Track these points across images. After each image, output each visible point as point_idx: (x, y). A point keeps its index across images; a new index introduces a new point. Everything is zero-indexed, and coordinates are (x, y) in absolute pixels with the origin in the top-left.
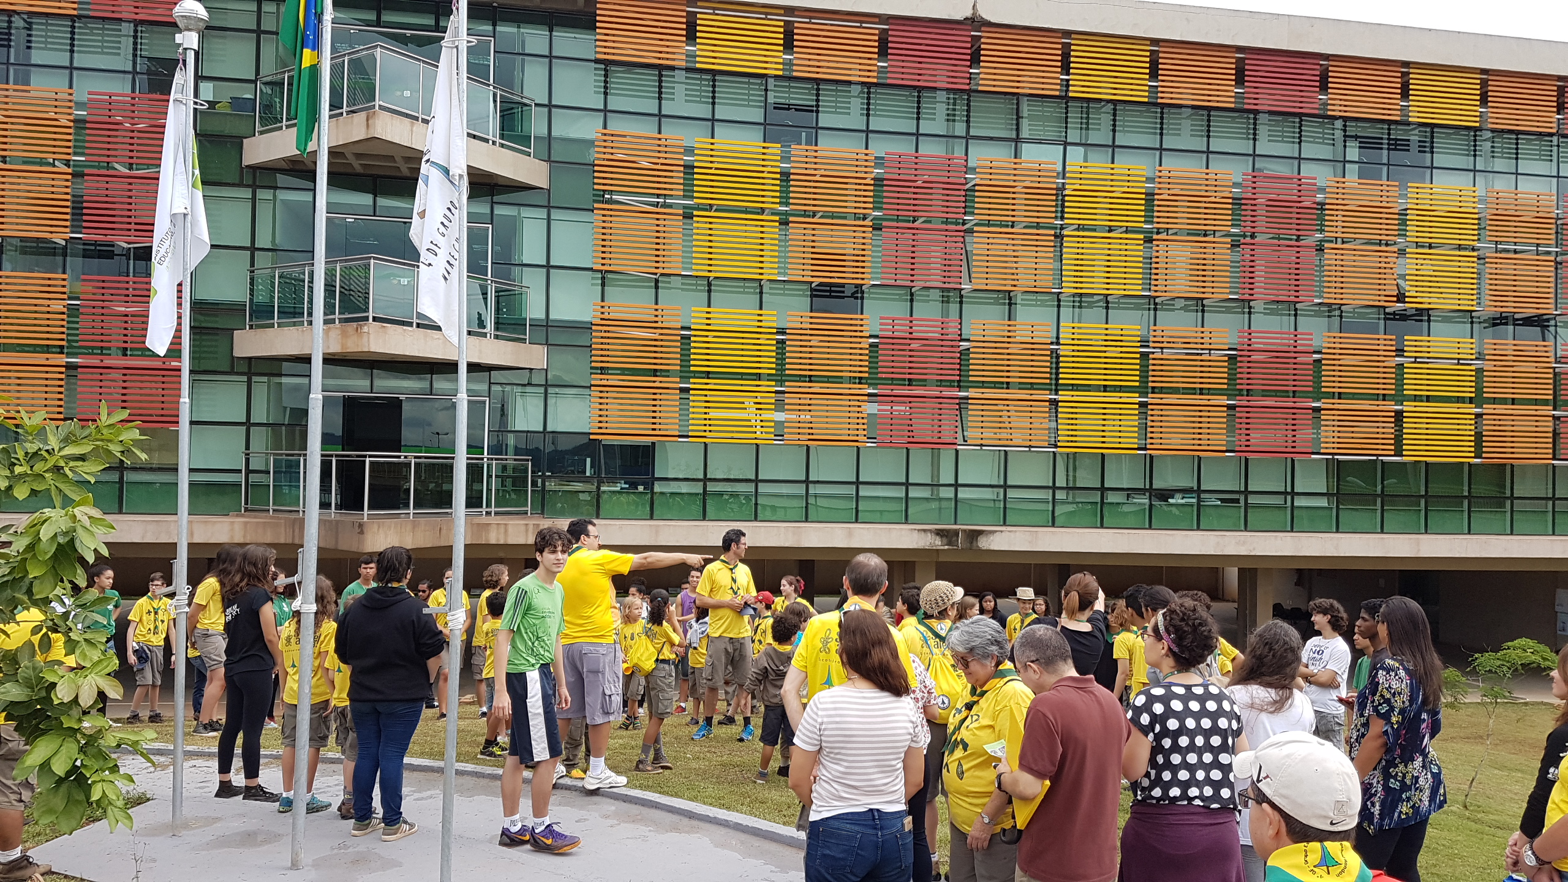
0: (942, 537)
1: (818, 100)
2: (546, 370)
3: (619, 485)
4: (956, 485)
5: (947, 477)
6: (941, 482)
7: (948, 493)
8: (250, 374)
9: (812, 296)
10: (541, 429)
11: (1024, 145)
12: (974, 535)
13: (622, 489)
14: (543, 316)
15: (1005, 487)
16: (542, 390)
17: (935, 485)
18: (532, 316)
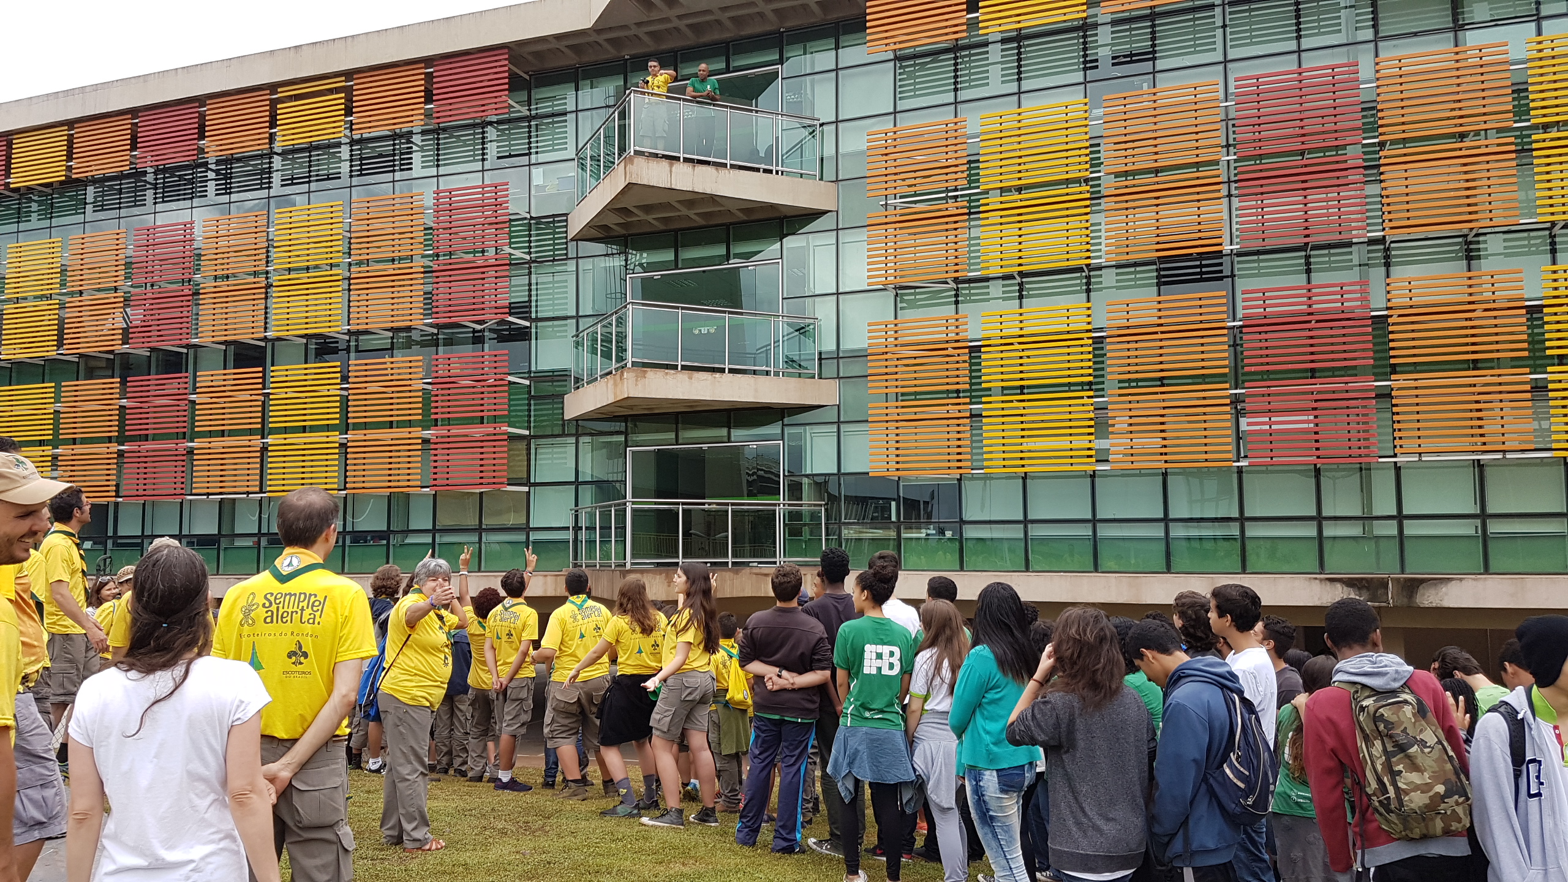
0: (1359, 589)
1: (1154, 46)
2: (839, 406)
3: (924, 531)
4: (1400, 517)
5: (1385, 505)
6: (1375, 513)
7: (1390, 528)
8: (577, 435)
9: (1159, 285)
10: (835, 471)
11: (1468, 33)
12: (1412, 586)
13: (928, 535)
14: (834, 348)
15: (1483, 516)
16: (834, 428)
17: (1367, 519)
18: (823, 349)
